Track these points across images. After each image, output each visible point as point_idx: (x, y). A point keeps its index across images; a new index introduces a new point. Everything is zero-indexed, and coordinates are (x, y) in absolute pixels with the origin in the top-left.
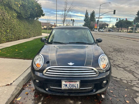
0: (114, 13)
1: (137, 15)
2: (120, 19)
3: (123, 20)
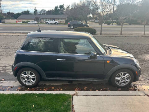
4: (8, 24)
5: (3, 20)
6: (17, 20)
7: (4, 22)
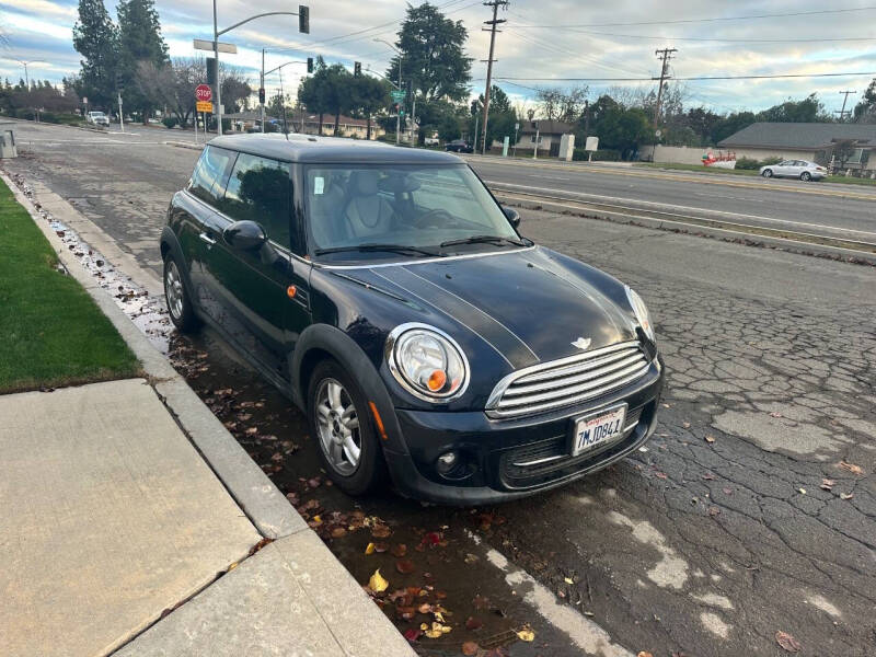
0: (304, 28)
1: (398, 45)
2: (321, 60)
3: (337, 68)
4: (668, 166)
5: (649, 150)
6: (712, 153)
7: (649, 160)
